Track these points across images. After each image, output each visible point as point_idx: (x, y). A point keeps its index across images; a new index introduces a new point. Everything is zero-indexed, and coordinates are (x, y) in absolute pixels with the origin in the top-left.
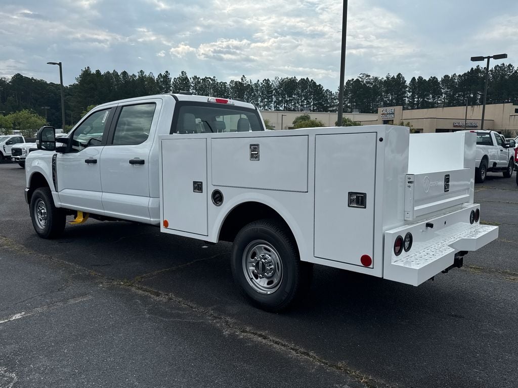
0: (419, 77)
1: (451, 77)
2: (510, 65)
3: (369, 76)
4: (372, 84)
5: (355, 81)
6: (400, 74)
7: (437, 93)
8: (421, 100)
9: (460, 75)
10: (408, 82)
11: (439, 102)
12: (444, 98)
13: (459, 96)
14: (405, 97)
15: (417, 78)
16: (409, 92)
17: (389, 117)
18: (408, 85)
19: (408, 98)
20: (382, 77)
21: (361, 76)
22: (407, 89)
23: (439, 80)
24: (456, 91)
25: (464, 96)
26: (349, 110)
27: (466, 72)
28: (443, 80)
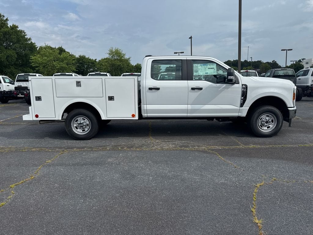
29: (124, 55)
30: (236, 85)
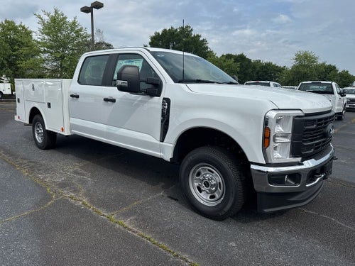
29: (316, 58)
30: (156, 98)
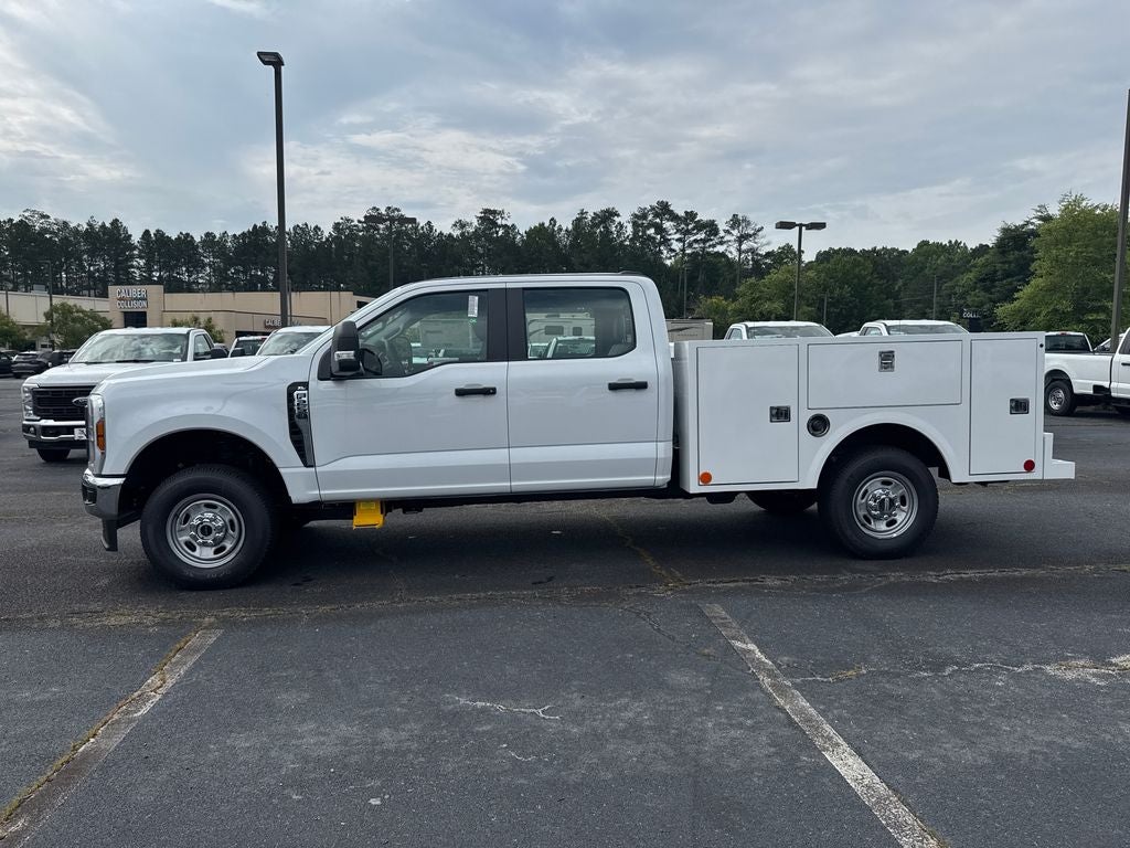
0: (158, 231)
1: (218, 236)
2: (317, 227)
3: (48, 217)
4: (56, 235)
5: (16, 224)
6: (116, 220)
7: (195, 265)
8: (165, 275)
9: (235, 235)
10: (136, 238)
11: (200, 281)
12: (208, 275)
13: (237, 272)
14: (133, 267)
15: (152, 232)
16: (141, 258)
17: (136, 307)
18: (136, 243)
19: (138, 268)
20: (79, 221)
21: (26, 214)
22: (136, 252)
23: (197, 239)
24: (229, 262)
25: (245, 273)
26: (11, 286)
27: (246, 231)
28: (203, 242)
